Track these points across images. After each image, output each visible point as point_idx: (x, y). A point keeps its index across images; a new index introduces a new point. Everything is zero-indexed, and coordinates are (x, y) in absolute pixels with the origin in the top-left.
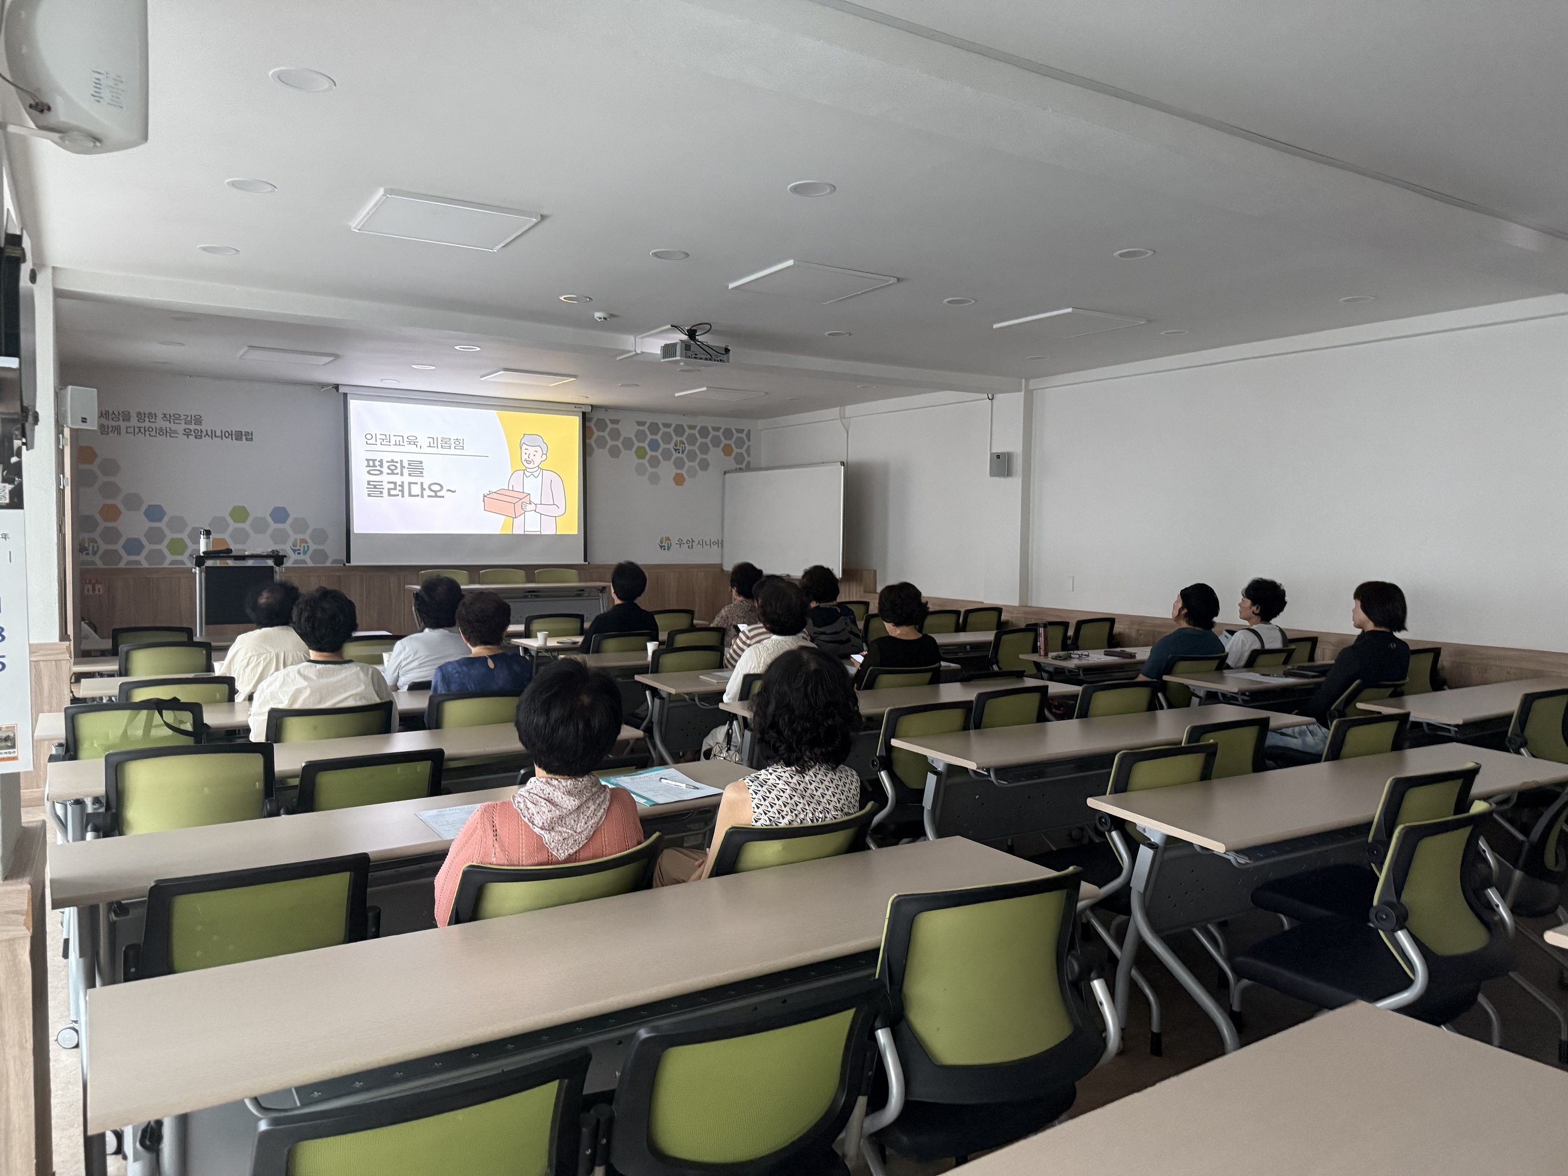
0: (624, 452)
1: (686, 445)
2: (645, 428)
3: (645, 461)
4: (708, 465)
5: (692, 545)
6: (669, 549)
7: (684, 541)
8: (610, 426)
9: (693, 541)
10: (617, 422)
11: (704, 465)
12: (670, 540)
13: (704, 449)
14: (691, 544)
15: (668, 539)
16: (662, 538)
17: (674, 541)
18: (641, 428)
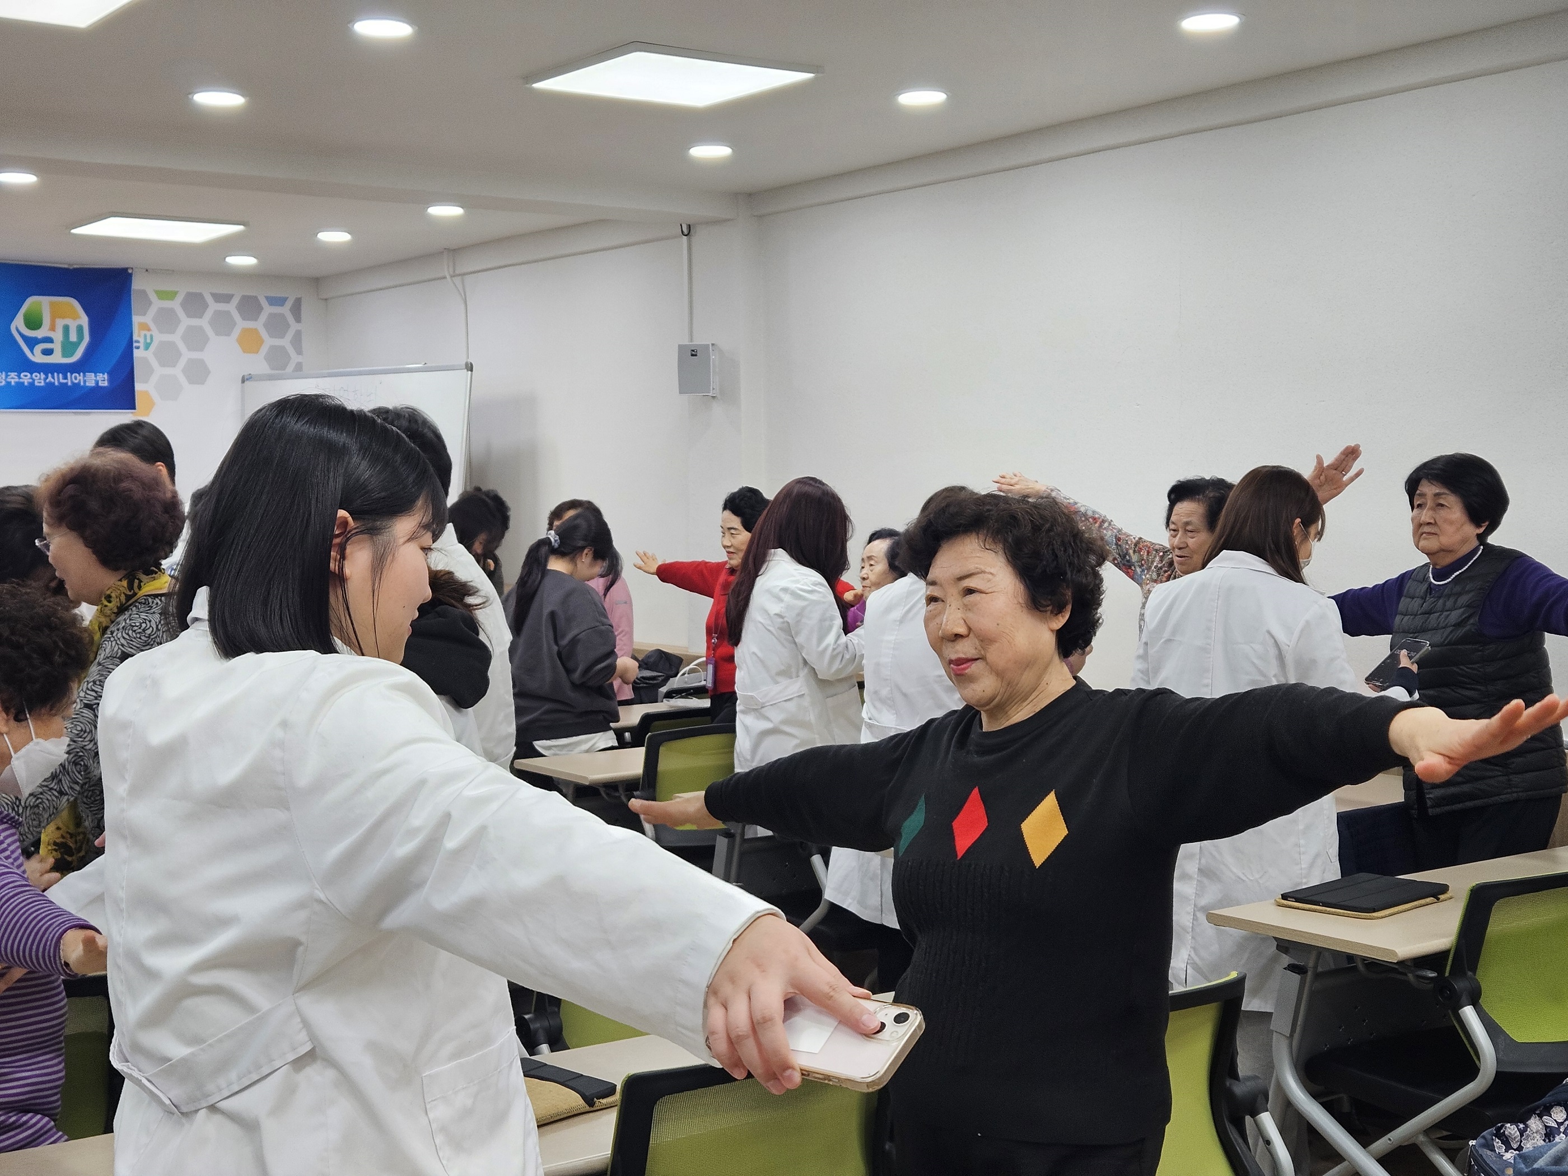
1: (155, 332)
4: (207, 372)
11: (198, 373)
13: (197, 340)
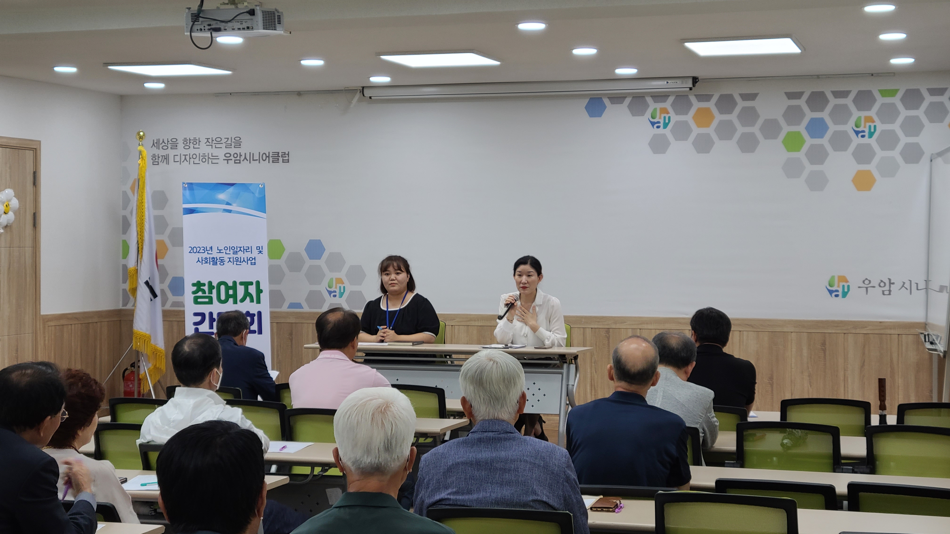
0: (764, 144)
1: (878, 123)
2: (802, 102)
3: (801, 155)
4: (921, 153)
5: (890, 291)
6: (845, 295)
7: (875, 283)
8: (741, 104)
9: (891, 283)
10: (752, 97)
11: (913, 155)
12: (847, 281)
13: (913, 127)
14: (887, 288)
15: (842, 279)
16: (833, 277)
17: (855, 282)
18: (794, 102)
